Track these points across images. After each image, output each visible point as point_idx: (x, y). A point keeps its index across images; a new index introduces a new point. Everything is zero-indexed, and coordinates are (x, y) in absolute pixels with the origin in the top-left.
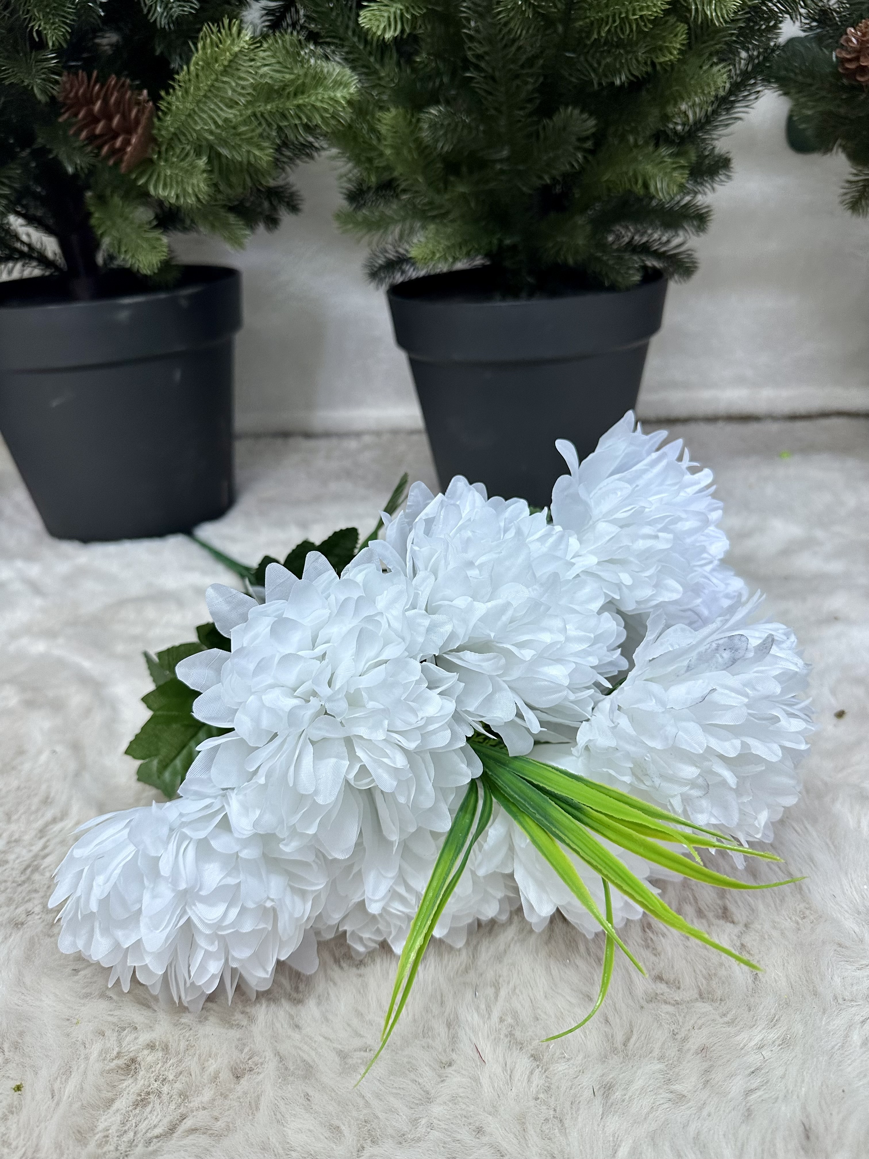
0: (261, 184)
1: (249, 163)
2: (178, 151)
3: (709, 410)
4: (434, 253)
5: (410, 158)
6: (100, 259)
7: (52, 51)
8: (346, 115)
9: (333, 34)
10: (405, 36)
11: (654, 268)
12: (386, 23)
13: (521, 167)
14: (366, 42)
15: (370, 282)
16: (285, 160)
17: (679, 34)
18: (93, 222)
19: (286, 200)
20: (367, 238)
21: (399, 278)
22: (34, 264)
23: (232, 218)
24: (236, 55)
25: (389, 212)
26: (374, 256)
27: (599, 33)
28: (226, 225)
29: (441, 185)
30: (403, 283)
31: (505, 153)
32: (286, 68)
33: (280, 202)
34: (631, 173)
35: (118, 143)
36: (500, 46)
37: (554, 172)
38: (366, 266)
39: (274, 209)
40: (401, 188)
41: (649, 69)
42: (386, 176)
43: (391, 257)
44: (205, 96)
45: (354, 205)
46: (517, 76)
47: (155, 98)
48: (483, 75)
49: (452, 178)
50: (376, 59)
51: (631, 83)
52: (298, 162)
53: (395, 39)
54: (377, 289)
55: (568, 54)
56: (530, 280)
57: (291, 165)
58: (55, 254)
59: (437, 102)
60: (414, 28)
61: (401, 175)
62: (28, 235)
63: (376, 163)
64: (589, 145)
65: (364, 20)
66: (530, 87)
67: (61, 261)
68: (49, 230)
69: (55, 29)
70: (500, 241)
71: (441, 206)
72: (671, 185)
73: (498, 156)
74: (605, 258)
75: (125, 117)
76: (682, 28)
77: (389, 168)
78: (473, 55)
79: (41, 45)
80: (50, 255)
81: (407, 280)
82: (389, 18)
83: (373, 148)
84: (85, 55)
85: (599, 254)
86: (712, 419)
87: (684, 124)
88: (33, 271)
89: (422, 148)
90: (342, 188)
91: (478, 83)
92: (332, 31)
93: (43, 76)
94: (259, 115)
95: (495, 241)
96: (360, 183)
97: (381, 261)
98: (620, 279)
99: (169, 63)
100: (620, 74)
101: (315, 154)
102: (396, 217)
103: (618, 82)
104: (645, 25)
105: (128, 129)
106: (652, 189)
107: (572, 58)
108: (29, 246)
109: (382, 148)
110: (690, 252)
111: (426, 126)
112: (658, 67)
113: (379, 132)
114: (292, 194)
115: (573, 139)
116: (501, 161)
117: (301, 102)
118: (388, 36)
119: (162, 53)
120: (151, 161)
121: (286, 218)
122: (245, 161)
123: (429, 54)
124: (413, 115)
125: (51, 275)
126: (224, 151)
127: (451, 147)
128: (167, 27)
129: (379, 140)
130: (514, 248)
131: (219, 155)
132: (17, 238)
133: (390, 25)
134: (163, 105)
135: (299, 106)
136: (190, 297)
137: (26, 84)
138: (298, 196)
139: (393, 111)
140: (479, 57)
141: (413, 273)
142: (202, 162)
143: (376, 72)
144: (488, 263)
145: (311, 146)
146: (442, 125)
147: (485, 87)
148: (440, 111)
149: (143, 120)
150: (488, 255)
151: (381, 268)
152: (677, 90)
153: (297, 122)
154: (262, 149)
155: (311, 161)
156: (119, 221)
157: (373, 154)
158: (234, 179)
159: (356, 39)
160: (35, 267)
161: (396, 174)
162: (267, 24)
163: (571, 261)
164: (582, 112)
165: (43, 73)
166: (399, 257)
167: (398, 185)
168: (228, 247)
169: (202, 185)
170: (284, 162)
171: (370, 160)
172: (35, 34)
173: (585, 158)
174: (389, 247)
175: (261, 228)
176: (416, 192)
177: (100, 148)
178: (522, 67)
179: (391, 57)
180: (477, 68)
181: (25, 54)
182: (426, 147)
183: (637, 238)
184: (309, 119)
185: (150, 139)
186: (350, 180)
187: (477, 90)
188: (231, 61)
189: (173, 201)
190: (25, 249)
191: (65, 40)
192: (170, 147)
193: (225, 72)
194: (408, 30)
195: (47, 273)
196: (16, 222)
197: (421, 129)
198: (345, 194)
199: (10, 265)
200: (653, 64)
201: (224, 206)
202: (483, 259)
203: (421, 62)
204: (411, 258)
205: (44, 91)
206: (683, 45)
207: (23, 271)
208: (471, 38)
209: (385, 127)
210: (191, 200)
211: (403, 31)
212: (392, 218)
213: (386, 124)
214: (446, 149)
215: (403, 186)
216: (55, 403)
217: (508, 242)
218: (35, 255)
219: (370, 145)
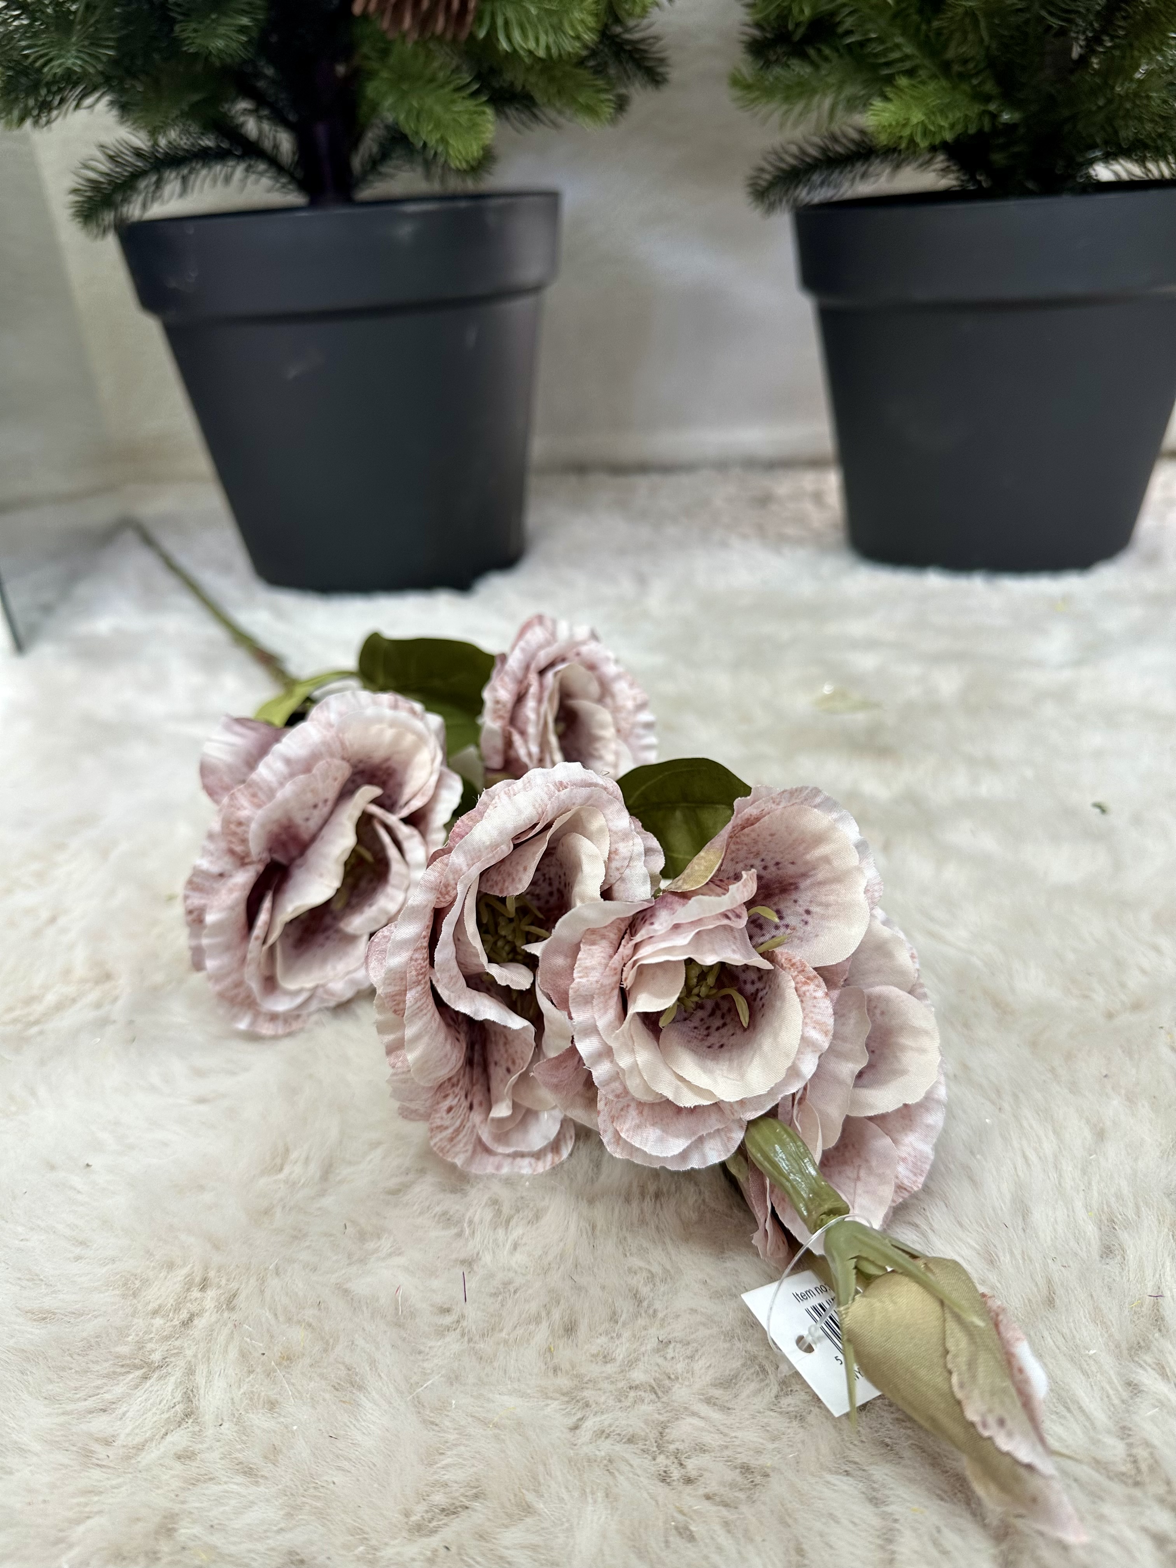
15: (758, 207)
19: (645, 64)
20: (778, 116)
21: (804, 197)
22: (262, 167)
38: (748, 184)
40: (844, 26)
42: (825, 5)
43: (793, 162)
45: (760, 63)
58: (293, 151)
68: (284, 124)
70: (993, 116)
71: (905, 58)
90: (743, 33)
96: (777, 22)
97: (774, 170)
102: (829, 80)
121: (639, 96)
151: (774, 180)
160: (261, 174)
166: (808, 164)
167: (839, 23)
198: (746, 46)
199: (230, 165)
207: (245, 178)
215: (848, 23)
216: (292, 372)
217: (1006, 117)
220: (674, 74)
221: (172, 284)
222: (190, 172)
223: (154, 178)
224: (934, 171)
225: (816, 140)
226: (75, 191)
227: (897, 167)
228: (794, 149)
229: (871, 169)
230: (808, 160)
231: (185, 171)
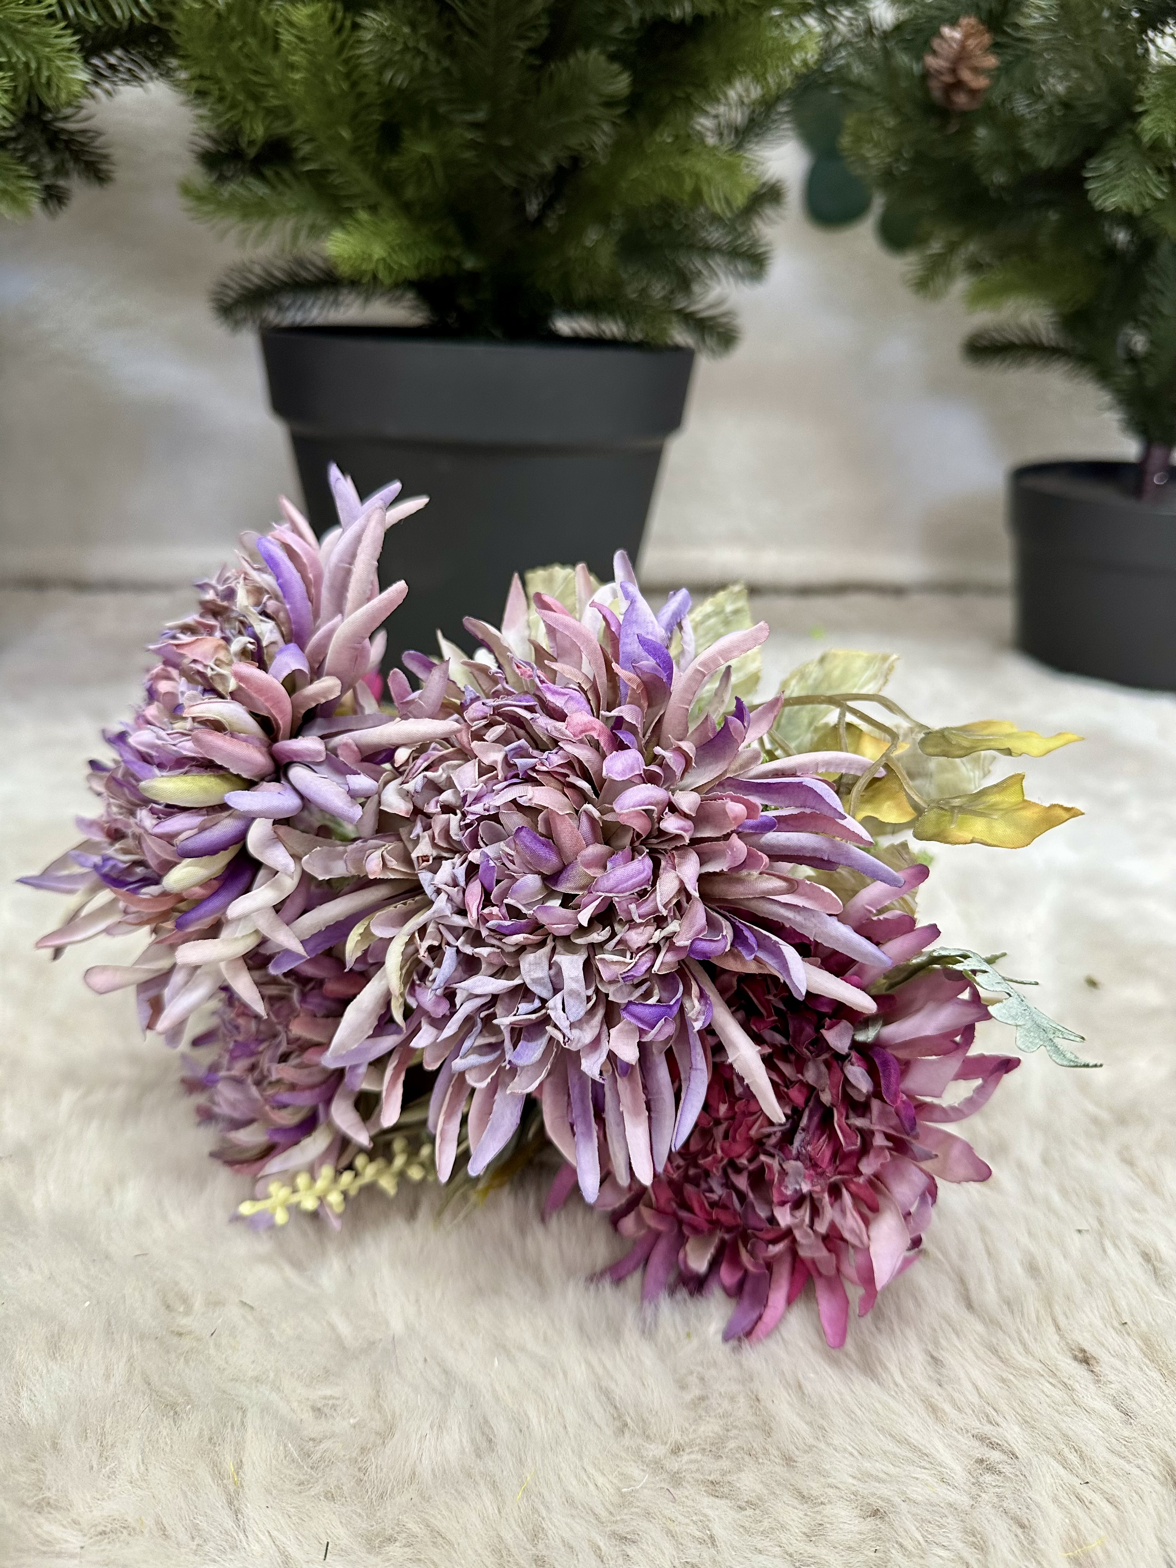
5: (333, 91)
13: (506, 142)
15: (222, 324)
19: (84, 159)
21: (274, 319)
31: (481, 115)
39: (62, 173)
40: (303, 152)
42: (280, 128)
45: (214, 176)
51: (693, 19)
61: (305, 128)
72: (735, 193)
73: (470, 118)
77: (286, 113)
89: (356, 77)
90: (192, 145)
97: (239, 288)
103: (677, 15)
106: (706, 198)
110: (731, 315)
111: (368, 36)
115: (597, 101)
116: (474, 126)
121: (80, 191)
124: (345, 17)
127: (408, 80)
138: (108, 157)
146: (394, 40)
151: (240, 298)
161: (298, 124)
164: (611, 61)
166: (275, 286)
167: (299, 147)
176: (328, 162)
182: (364, 76)
197: (360, 42)
198: (197, 155)
214: (398, 82)
215: (306, 149)
217: (469, 264)
220: (121, 174)
224: (404, 308)
225: (280, 263)
227: (367, 300)
228: (257, 269)
229: (341, 298)
230: (274, 282)
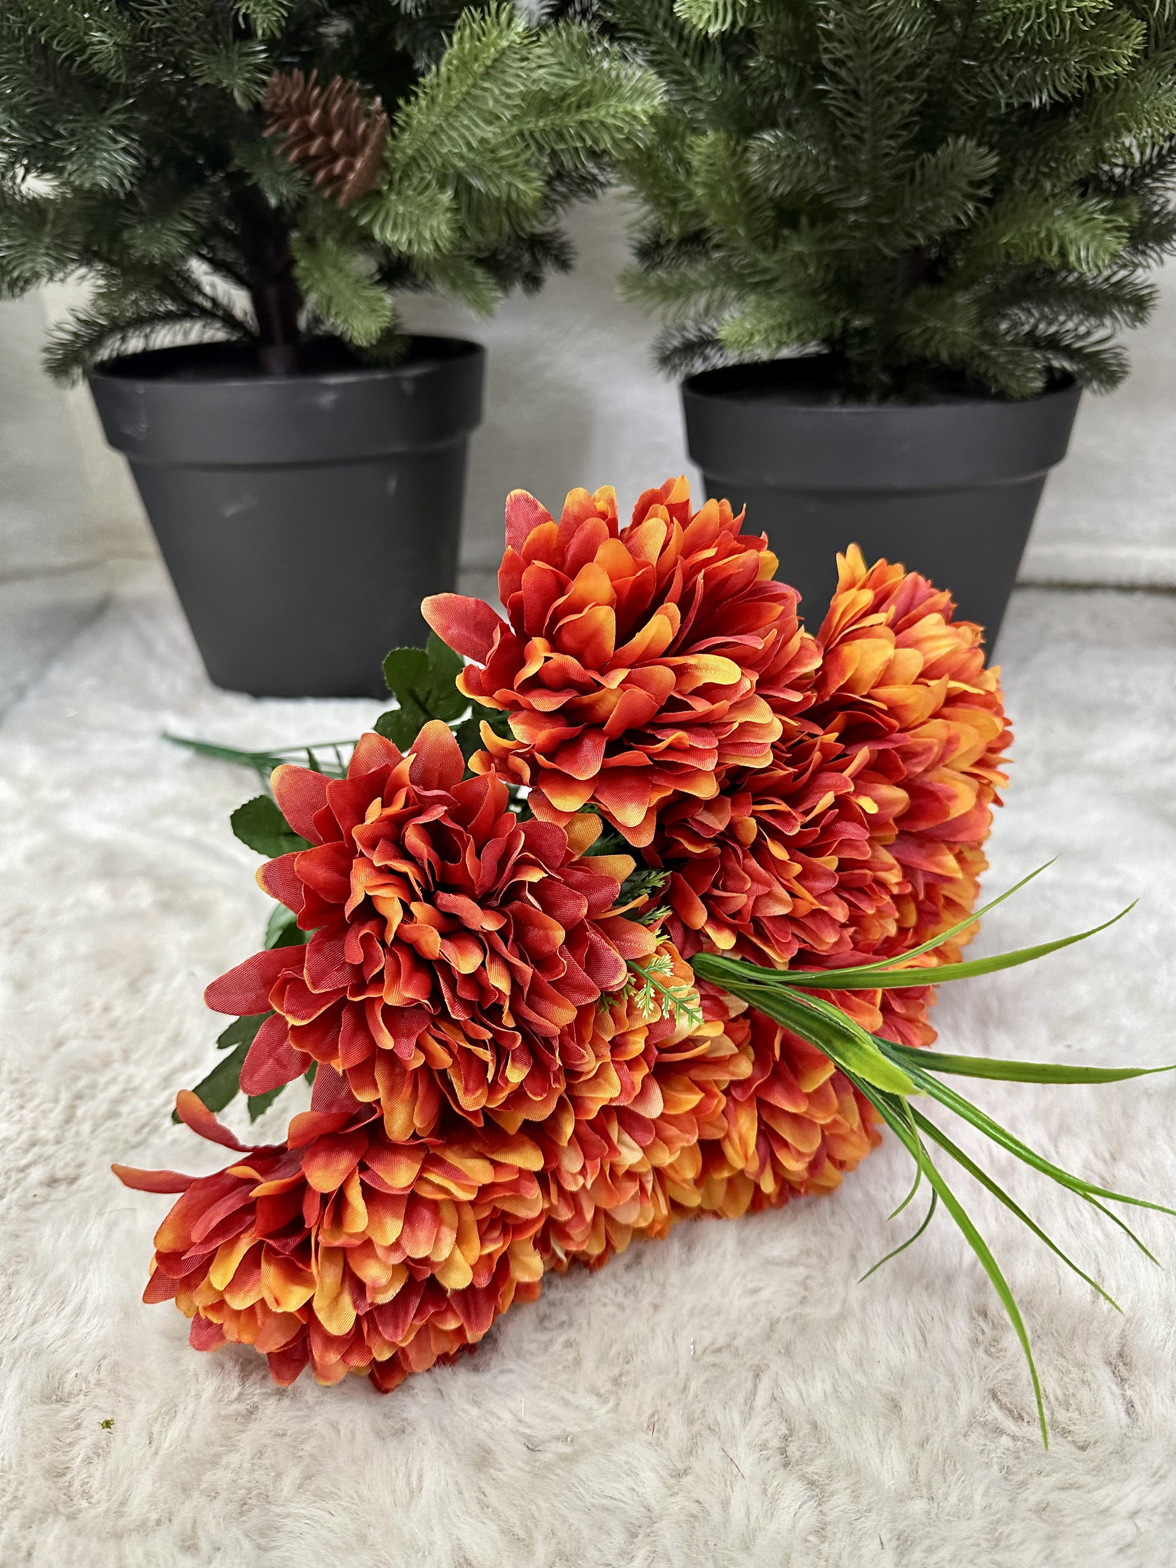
0: (523, 229)
1: (509, 199)
2: (415, 181)
3: (1125, 575)
4: (752, 335)
5: (729, 202)
6: (302, 321)
7: (262, 42)
8: (645, 137)
9: (636, 26)
10: (736, 31)
11: (1063, 371)
12: (711, 12)
13: (885, 220)
14: (681, 38)
15: (660, 370)
16: (557, 198)
17: (1134, 36)
18: (297, 272)
19: (554, 252)
20: (660, 310)
21: (699, 367)
22: (218, 325)
23: (480, 274)
24: (503, 52)
25: (692, 275)
26: (668, 334)
27: (1014, 33)
28: (471, 284)
29: (770, 241)
30: (703, 374)
31: (863, 200)
32: (571, 71)
33: (545, 255)
34: (1043, 235)
35: (338, 167)
36: (870, 47)
37: (932, 229)
38: (655, 348)
39: (536, 263)
40: (714, 241)
41: (1084, 86)
42: (694, 226)
43: (692, 337)
44: (457, 107)
45: (646, 264)
46: (889, 92)
47: (391, 107)
48: (841, 87)
49: (786, 232)
50: (692, 63)
51: (1055, 105)
52: (574, 201)
53: (723, 34)
54: (668, 379)
55: (966, 62)
56: (884, 377)
57: (566, 206)
58: (246, 313)
59: (774, 125)
60: (750, 20)
61: (715, 224)
62: (213, 286)
63: (681, 207)
64: (984, 192)
65: (682, 8)
66: (907, 108)
67: (251, 322)
68: (240, 280)
69: (267, 12)
70: (846, 321)
71: (766, 271)
72: (1101, 253)
73: (852, 204)
74: (994, 353)
75: (349, 133)
76: (1138, 26)
77: (698, 214)
78: (830, 59)
79: (247, 34)
80: (238, 313)
81: (709, 369)
82: (717, 4)
83: (679, 186)
84: (304, 49)
85: (986, 348)
86: (1128, 588)
87: (1125, 167)
88: (216, 333)
89: (747, 189)
90: (632, 239)
91: (834, 98)
92: (636, 22)
93: (247, 75)
94: (527, 134)
95: (839, 323)
96: (658, 233)
97: (676, 342)
98: (1014, 385)
99: (412, 61)
100: (1041, 92)
101: (599, 192)
102: (703, 283)
103: (1036, 103)
104: (1084, 23)
105: (352, 150)
106: (1072, 258)
107: (972, 67)
108: (214, 301)
109: (690, 186)
110: (1118, 350)
111: (755, 158)
112: (1098, 84)
113: (689, 163)
114: (564, 245)
115: (963, 184)
116: (856, 210)
117: (585, 117)
118: (714, 30)
119: (404, 48)
120: (379, 193)
121: (552, 276)
122: (504, 197)
123: (768, 57)
124: (738, 142)
125: (239, 341)
126: (476, 183)
127: (789, 188)
128: (413, 12)
129: (688, 173)
130: (864, 332)
131: (470, 187)
132: (198, 288)
133: (717, 15)
134: (400, 118)
135: (582, 123)
136: (417, 380)
137: (224, 85)
138: (572, 248)
139: (711, 136)
140: (838, 62)
141: (718, 361)
142: (446, 198)
143: (692, 80)
144: (826, 351)
145: (594, 180)
146: (778, 156)
147: (844, 105)
148: (776, 137)
149: (373, 138)
150: (826, 341)
151: (676, 351)
152: (1122, 118)
153: (579, 144)
154: (528, 181)
155: (593, 201)
156: (331, 272)
157: (679, 195)
158: (486, 221)
159: (667, 34)
160: (218, 329)
161: (707, 223)
162: (548, 10)
163: (944, 356)
164: (979, 145)
165: (248, 72)
167: (709, 239)
168: (471, 313)
169: (444, 228)
170: (556, 201)
171: (673, 203)
172: (241, 19)
173: (977, 209)
174: (690, 324)
175: (518, 289)
176: (733, 249)
177: (313, 173)
178: (898, 78)
179: (714, 61)
180: (834, 77)
181: (226, 45)
182: (753, 187)
183: (1042, 326)
184: (595, 141)
185: (381, 164)
186: (643, 230)
187: (832, 109)
188: (495, 60)
189: (404, 248)
190: (208, 305)
191: (280, 28)
192: (406, 175)
193: (487, 75)
194: (741, 23)
195: (234, 338)
196: (198, 268)
197: (748, 162)
198: (634, 247)
199: (187, 325)
200: (1090, 79)
201: (470, 257)
202: (818, 345)
203: (755, 69)
204: (719, 340)
205: (246, 95)
206: (1136, 51)
207: (203, 333)
208: (828, 35)
209: (698, 157)
210: (428, 249)
211: (734, 23)
212: (695, 283)
213: (700, 153)
214: (780, 190)
215: (716, 239)
216: (230, 512)
217: (857, 323)
218: (220, 313)
219: (676, 181)
221: (128, 431)
222: (152, 331)
223: (119, 336)
226: (47, 350)
231: (148, 330)
